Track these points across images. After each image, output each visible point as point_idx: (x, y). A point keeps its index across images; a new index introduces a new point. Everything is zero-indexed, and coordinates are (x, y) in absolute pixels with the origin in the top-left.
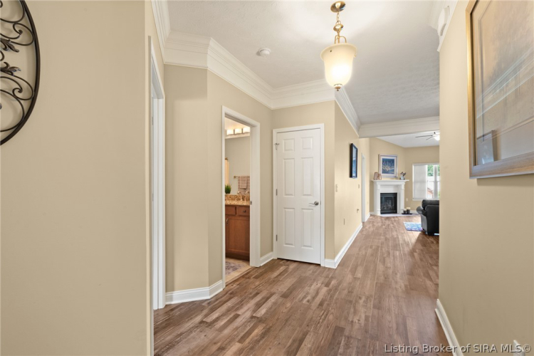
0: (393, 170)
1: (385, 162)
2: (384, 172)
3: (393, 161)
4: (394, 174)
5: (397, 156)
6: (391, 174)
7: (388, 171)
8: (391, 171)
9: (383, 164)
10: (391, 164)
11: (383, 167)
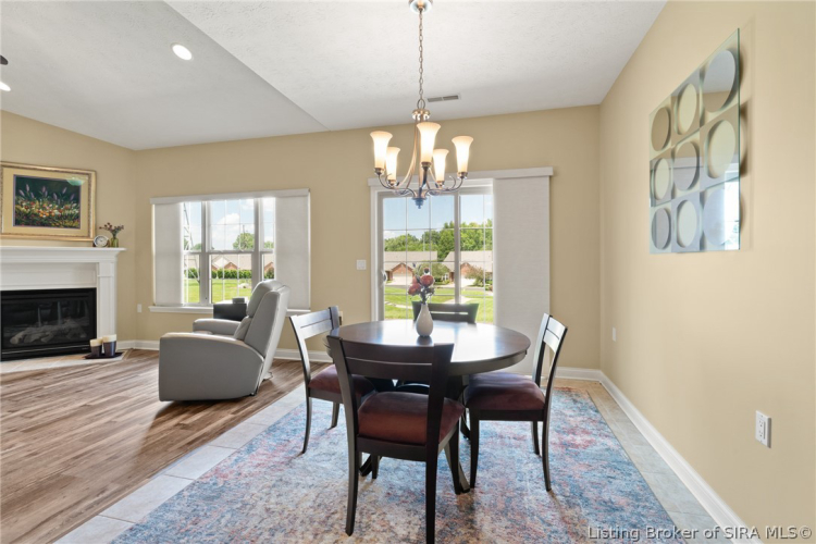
0: (77, 217)
1: (29, 187)
2: (23, 219)
4: (78, 227)
5: (93, 174)
6: (66, 227)
7: (50, 218)
8: (59, 218)
9: (17, 193)
10: (63, 195)
11: (16, 203)
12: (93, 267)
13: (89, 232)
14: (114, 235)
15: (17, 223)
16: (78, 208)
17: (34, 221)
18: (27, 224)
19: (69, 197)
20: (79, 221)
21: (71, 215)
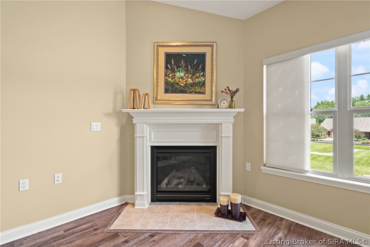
0: (203, 84)
1: (173, 60)
2: (171, 88)
3: (201, 57)
4: (204, 93)
5: (215, 44)
6: (196, 93)
7: (186, 85)
8: (193, 85)
9: (167, 68)
10: (194, 66)
11: (166, 75)
12: (217, 127)
13: (212, 96)
14: (232, 98)
15: (166, 91)
16: (204, 76)
17: (176, 89)
18: (172, 92)
19: (198, 67)
20: (205, 87)
21: (199, 83)
